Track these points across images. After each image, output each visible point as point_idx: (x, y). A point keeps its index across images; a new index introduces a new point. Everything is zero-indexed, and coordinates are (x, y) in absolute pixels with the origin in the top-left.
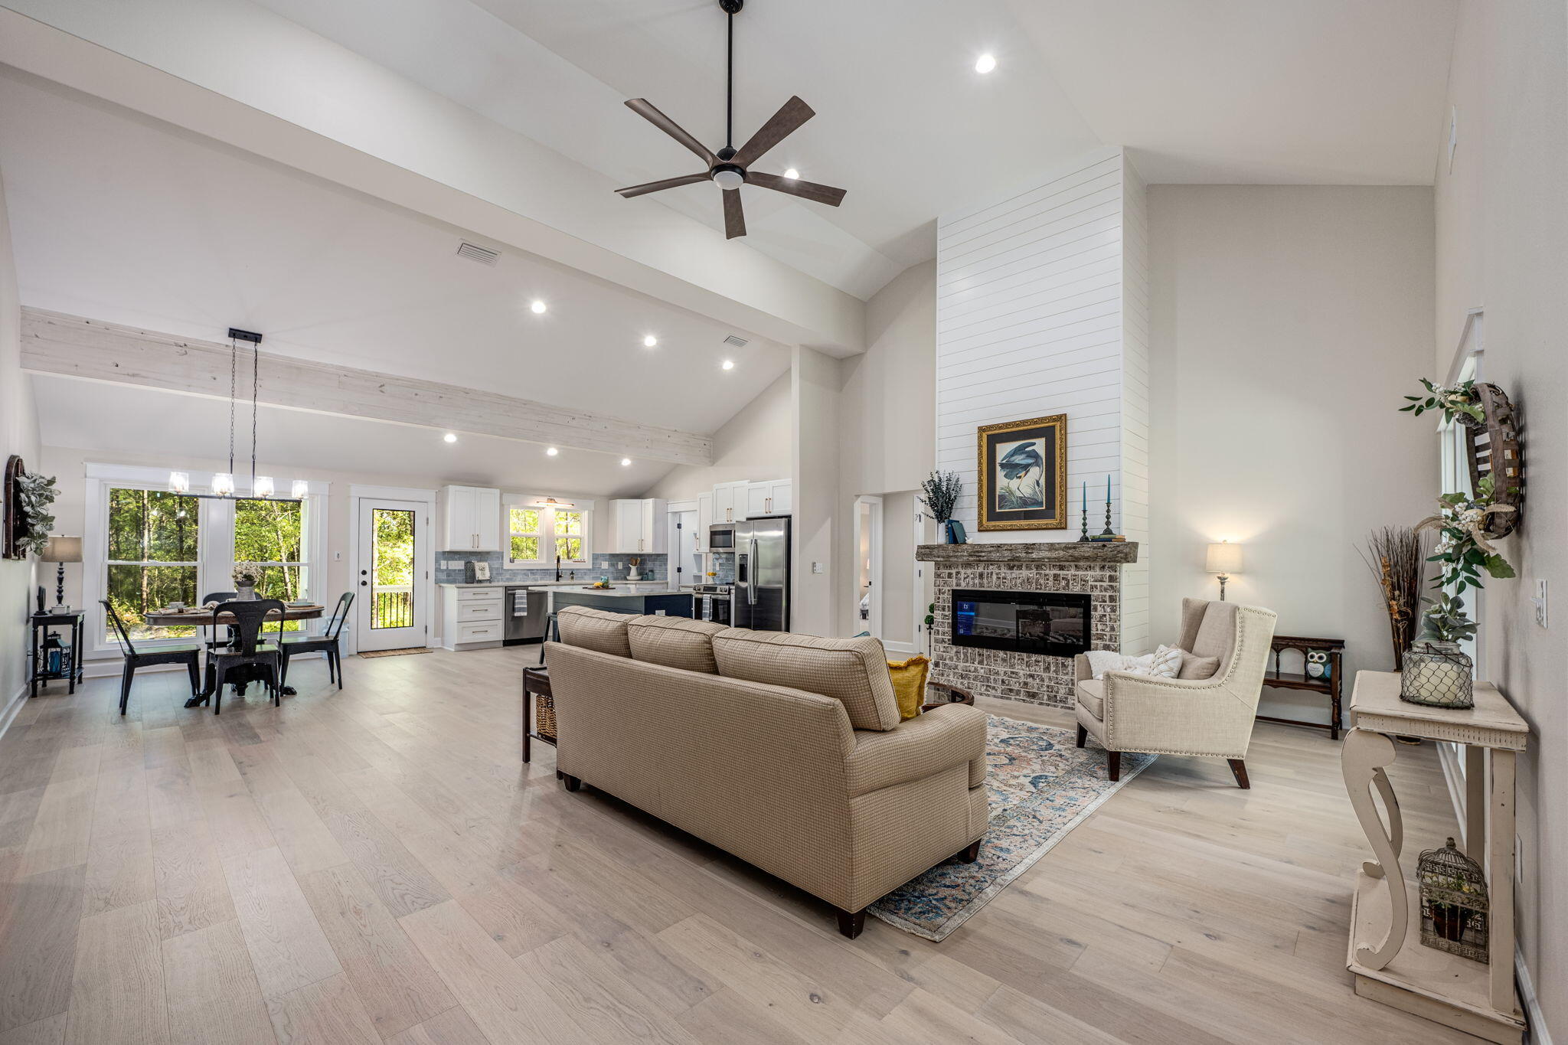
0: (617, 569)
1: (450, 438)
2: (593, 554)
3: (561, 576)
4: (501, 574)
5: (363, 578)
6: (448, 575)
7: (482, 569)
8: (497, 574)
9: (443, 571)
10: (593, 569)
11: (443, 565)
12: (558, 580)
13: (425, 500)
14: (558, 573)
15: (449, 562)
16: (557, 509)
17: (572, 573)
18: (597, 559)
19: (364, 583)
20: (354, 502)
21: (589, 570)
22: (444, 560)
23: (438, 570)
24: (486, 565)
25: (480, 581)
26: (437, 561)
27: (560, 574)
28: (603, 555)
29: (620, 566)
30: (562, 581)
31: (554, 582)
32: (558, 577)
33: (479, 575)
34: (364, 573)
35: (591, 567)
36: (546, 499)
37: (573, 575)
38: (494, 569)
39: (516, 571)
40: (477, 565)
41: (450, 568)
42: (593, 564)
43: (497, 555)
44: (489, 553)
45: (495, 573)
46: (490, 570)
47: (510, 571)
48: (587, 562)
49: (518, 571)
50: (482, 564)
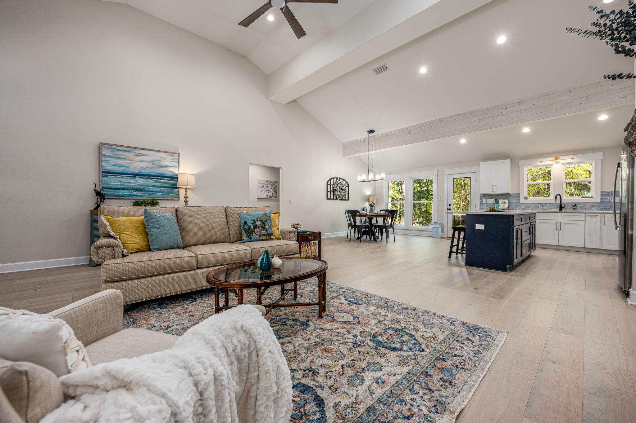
1: (463, 141)
2: (601, 192)
3: (563, 208)
4: (518, 206)
5: (449, 207)
6: (486, 206)
7: (504, 203)
8: (515, 206)
9: (483, 204)
10: (602, 202)
11: (484, 201)
12: (561, 210)
13: (475, 171)
14: (561, 205)
15: (487, 200)
16: (563, 164)
17: (575, 205)
18: (605, 195)
19: (450, 209)
20: (446, 177)
21: (597, 203)
22: (485, 199)
23: (481, 204)
24: (507, 201)
26: (481, 199)
27: (562, 206)
30: (565, 210)
31: (558, 211)
32: (561, 208)
33: (501, 207)
34: (450, 205)
35: (599, 201)
36: (552, 159)
37: (576, 207)
38: (513, 203)
39: (529, 204)
40: (501, 201)
41: (486, 203)
42: (601, 199)
43: (516, 196)
44: (510, 194)
45: (514, 205)
46: (509, 204)
47: (525, 205)
48: (594, 198)
49: (531, 204)
50: (504, 200)
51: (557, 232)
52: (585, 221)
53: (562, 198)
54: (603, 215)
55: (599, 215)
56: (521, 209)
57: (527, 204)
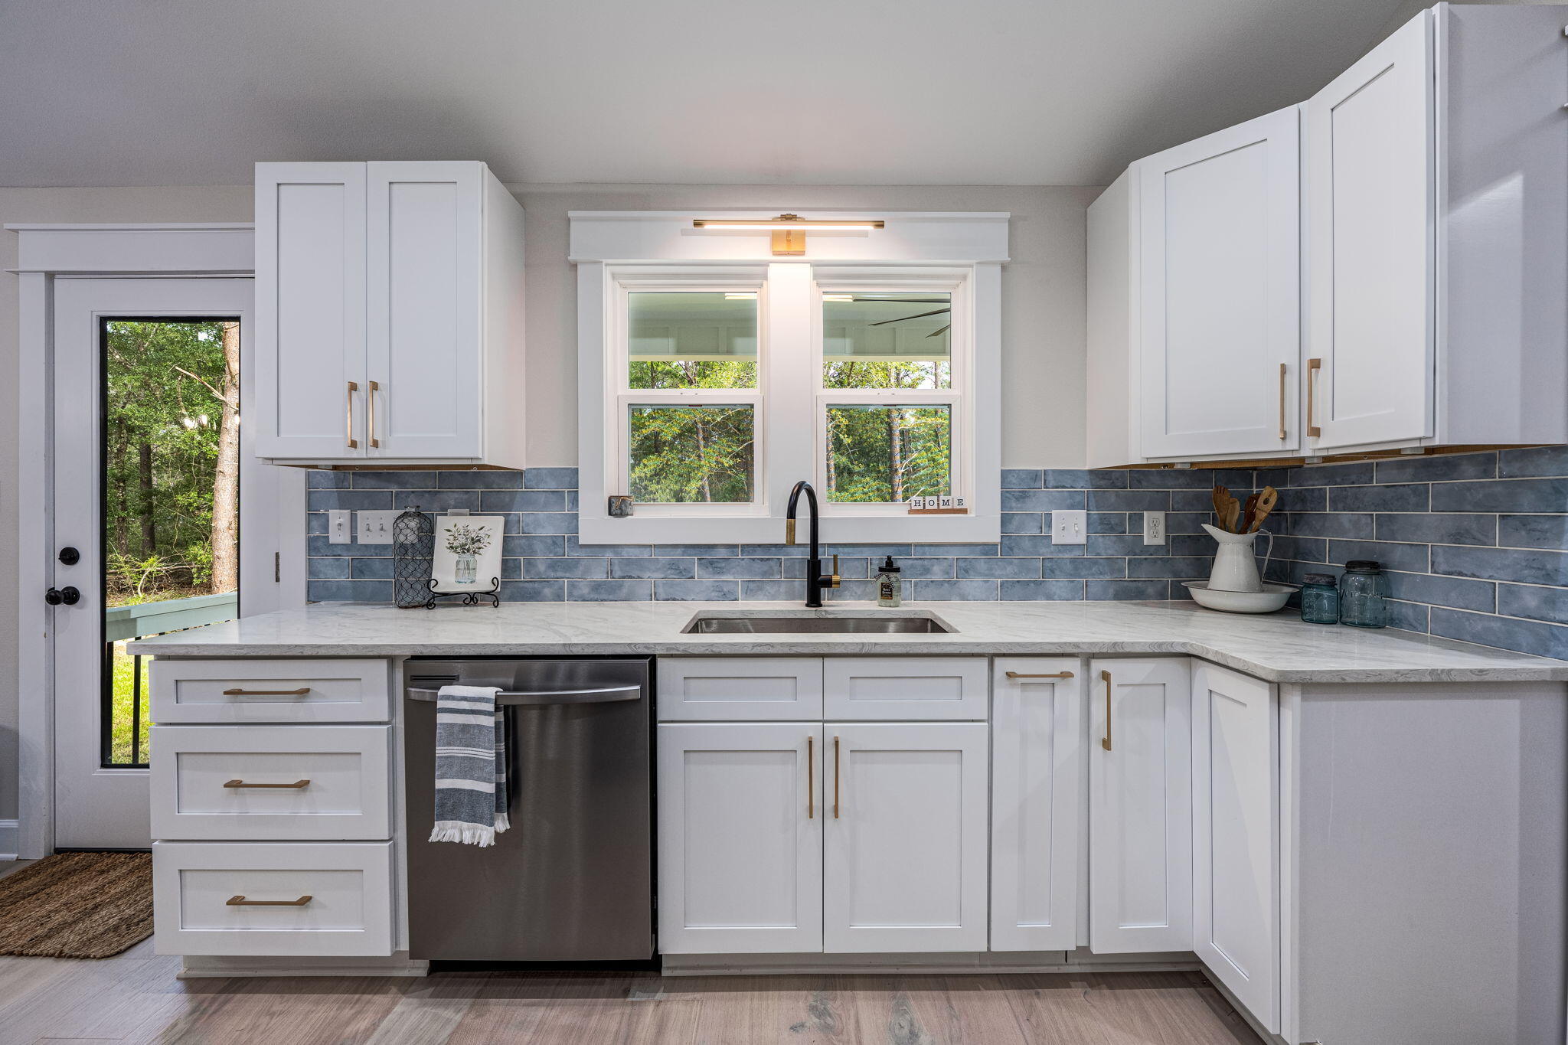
0: (1136, 547)
2: (1005, 475)
3: (828, 583)
4: (570, 566)
5: (65, 578)
6: (358, 569)
7: (469, 546)
8: (553, 565)
9: (334, 549)
10: (1006, 545)
11: (333, 524)
12: (814, 600)
14: (814, 565)
15: (361, 513)
17: (889, 567)
18: (1023, 496)
19: (72, 597)
20: (32, 291)
21: (988, 549)
22: (339, 504)
23: (316, 545)
24: (493, 527)
25: (450, 599)
26: (314, 513)
27: (826, 571)
28: (1062, 479)
29: (1153, 530)
30: (835, 605)
31: (797, 607)
32: (817, 585)
33: (446, 575)
34: (70, 556)
37: (892, 575)
38: (539, 547)
39: (634, 554)
40: (449, 526)
41: (354, 539)
42: (1005, 520)
43: (552, 485)
44: (516, 475)
45: (542, 560)
46: (508, 545)
47: (609, 555)
48: (971, 515)
49: (645, 555)
50: (473, 524)
51: (810, 832)
52: (990, 719)
53: (823, 513)
54: (1097, 666)
55: (1073, 666)
56: (585, 591)
57: (626, 554)
